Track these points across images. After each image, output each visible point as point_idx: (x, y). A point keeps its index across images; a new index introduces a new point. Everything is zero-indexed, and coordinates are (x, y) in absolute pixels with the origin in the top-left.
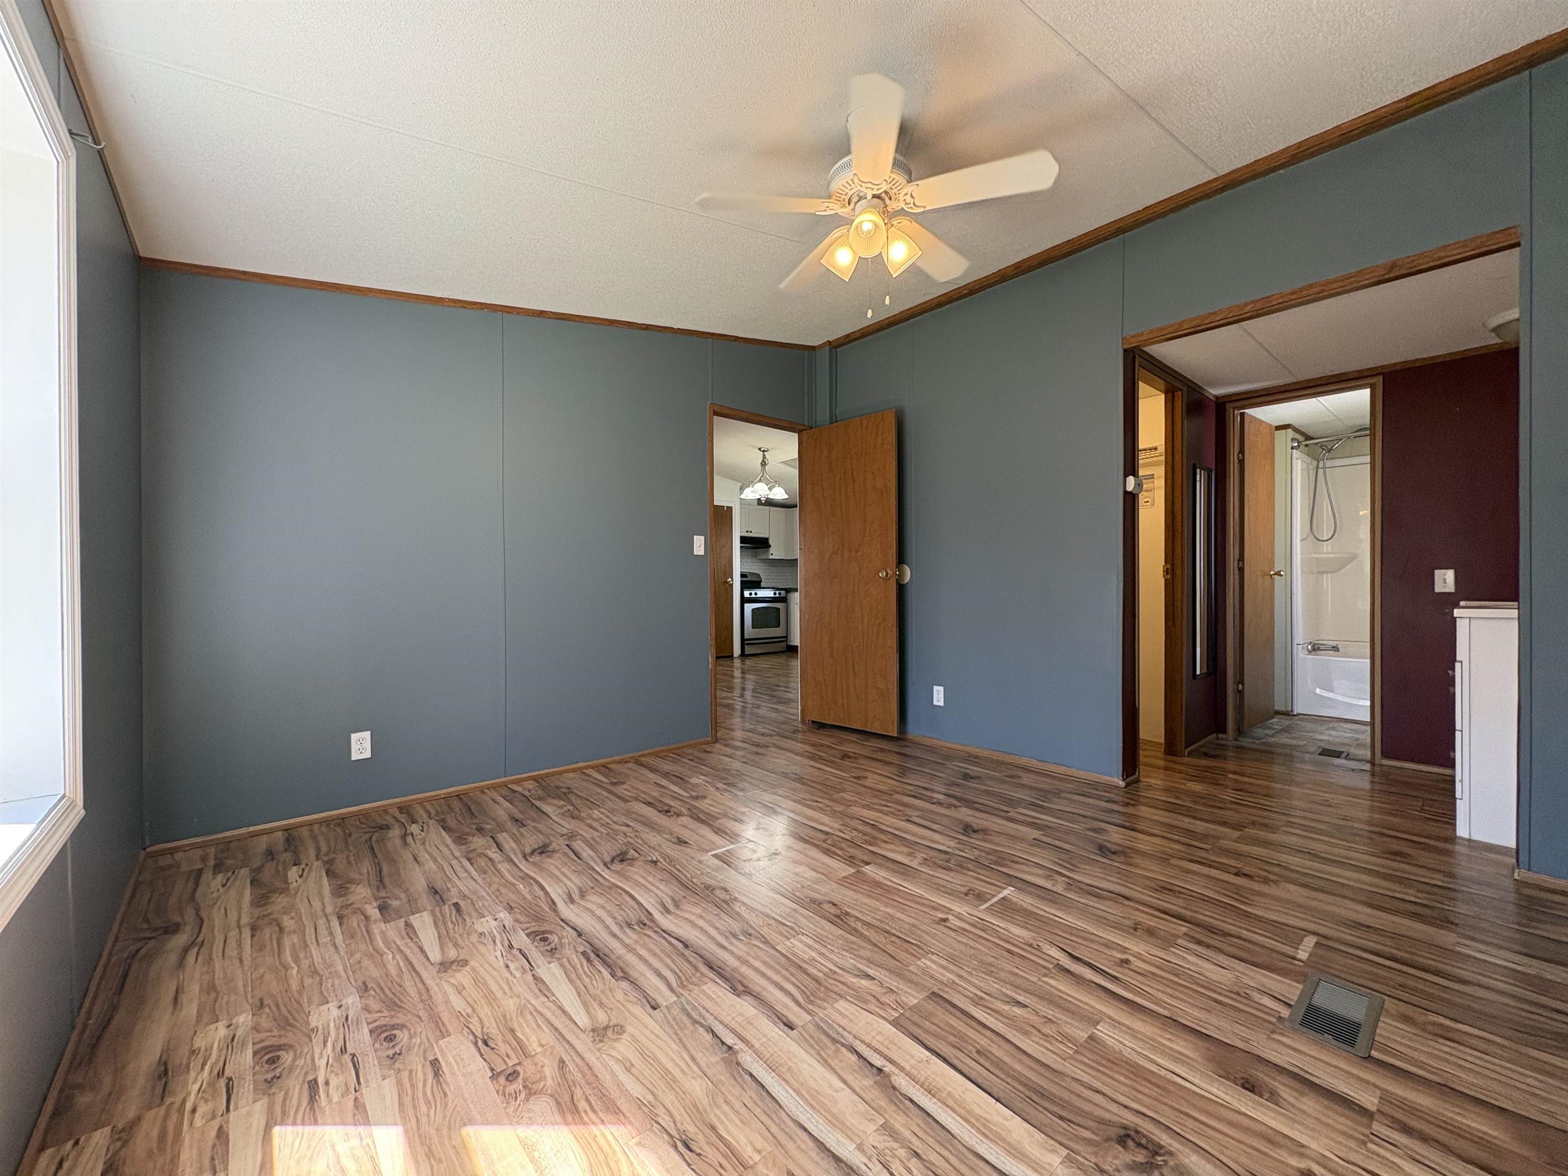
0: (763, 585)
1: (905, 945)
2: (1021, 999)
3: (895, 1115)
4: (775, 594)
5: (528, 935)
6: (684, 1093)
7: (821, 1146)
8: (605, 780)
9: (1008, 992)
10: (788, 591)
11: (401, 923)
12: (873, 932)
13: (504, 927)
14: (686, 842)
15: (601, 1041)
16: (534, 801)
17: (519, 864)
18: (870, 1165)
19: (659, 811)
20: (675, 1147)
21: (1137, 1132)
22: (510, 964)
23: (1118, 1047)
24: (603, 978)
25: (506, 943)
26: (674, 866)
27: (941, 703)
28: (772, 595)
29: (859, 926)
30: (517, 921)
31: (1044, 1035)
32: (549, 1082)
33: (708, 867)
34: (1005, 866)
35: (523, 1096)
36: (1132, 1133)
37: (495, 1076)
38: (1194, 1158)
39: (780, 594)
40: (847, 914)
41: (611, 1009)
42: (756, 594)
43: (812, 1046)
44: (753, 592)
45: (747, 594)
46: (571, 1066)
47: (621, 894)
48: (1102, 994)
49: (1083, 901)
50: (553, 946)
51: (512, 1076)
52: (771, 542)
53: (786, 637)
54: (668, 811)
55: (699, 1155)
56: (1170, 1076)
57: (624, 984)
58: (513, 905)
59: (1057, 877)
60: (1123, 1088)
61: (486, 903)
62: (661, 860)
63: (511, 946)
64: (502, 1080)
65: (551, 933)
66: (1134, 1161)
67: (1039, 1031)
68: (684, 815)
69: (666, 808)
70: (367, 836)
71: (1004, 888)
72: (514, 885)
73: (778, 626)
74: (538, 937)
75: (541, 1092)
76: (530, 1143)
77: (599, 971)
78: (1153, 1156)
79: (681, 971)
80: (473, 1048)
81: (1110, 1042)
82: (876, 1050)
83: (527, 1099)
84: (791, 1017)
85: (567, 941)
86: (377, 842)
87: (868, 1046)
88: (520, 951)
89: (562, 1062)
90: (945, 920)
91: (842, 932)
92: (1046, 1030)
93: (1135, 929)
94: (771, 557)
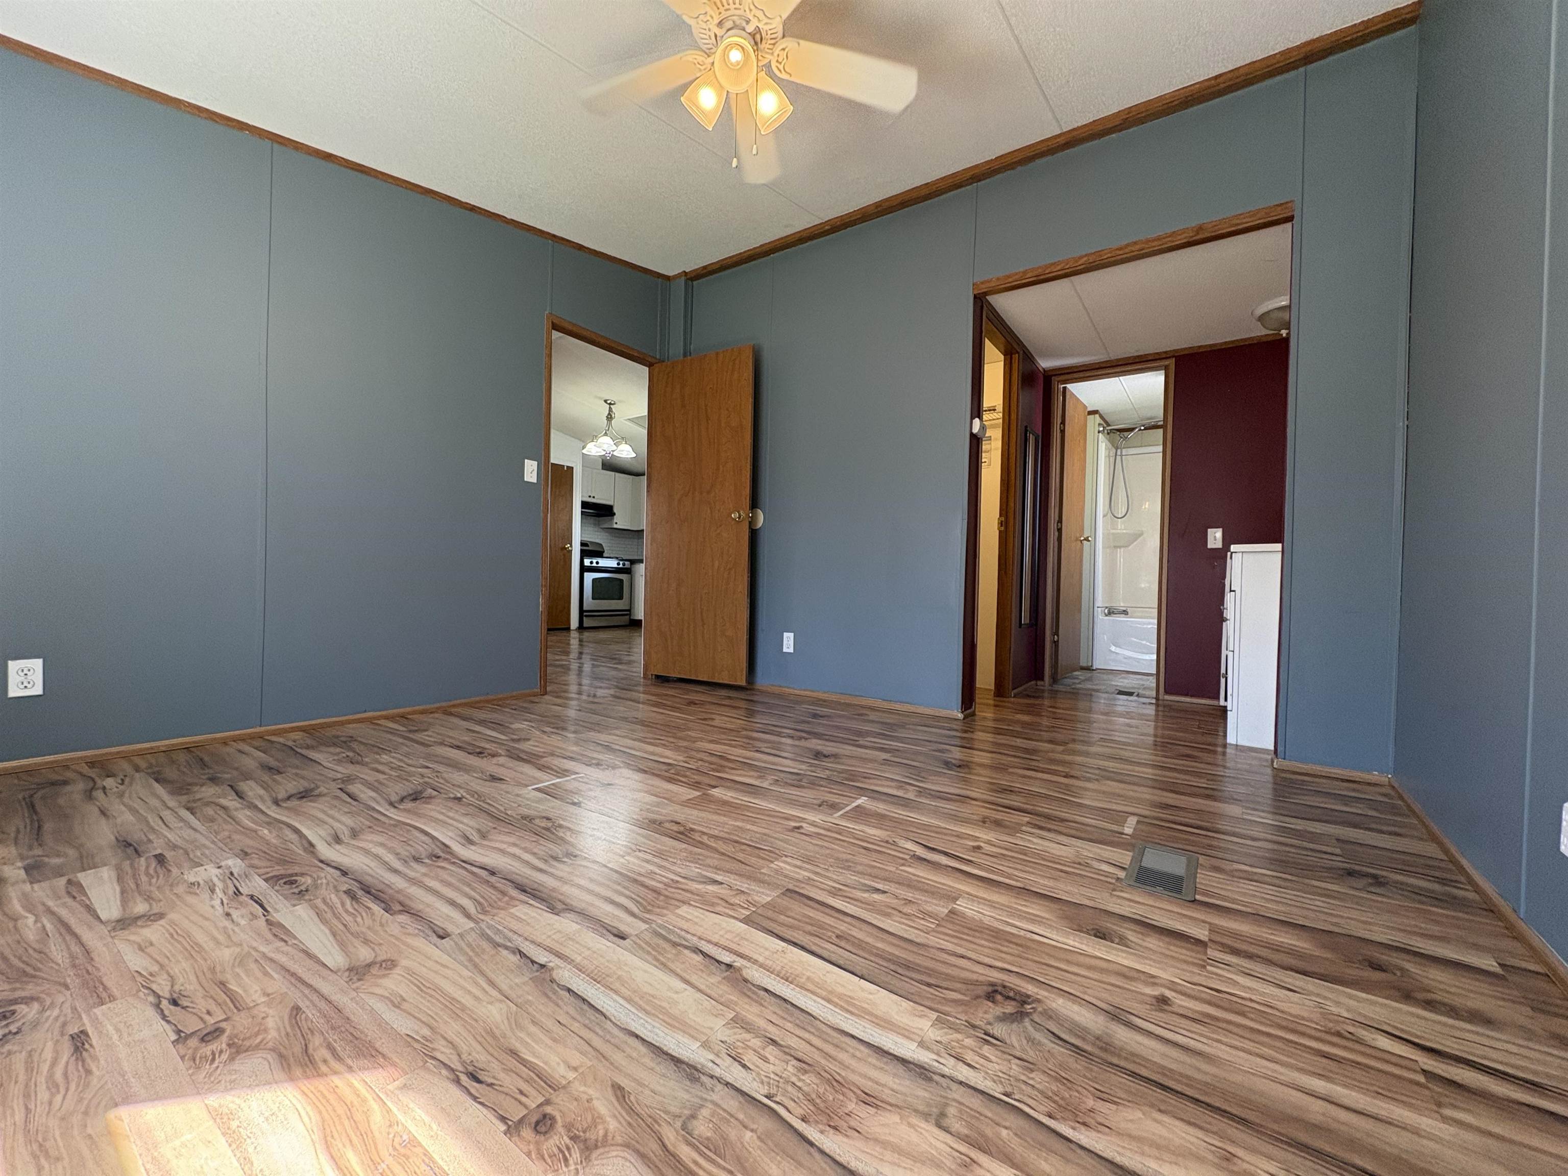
0: (605, 555)
1: (757, 851)
2: (880, 886)
3: (747, 1007)
4: (618, 564)
5: (266, 880)
6: (476, 1021)
7: (658, 1051)
8: (401, 728)
9: (866, 882)
10: (633, 562)
11: (62, 881)
12: (720, 843)
13: (232, 874)
14: (501, 779)
15: (359, 980)
16: (299, 750)
17: (265, 810)
18: (718, 1061)
19: (469, 753)
20: (457, 1081)
21: (1004, 987)
22: (232, 911)
23: (978, 916)
24: (373, 914)
25: (231, 889)
26: (484, 801)
27: (791, 650)
28: (616, 566)
29: (705, 839)
30: (252, 866)
31: (905, 914)
32: (273, 1034)
33: (528, 799)
34: (858, 781)
35: (225, 1056)
36: (1000, 989)
37: (181, 1037)
38: (1061, 1001)
39: (624, 565)
40: (692, 830)
41: (380, 944)
42: (597, 563)
43: (649, 953)
44: (594, 561)
45: (587, 562)
46: (310, 1012)
47: (408, 831)
48: (958, 875)
49: (934, 804)
50: (303, 888)
51: (211, 1035)
52: (615, 510)
53: (629, 610)
54: (481, 753)
55: (491, 1085)
56: (1029, 935)
57: (402, 918)
58: (249, 851)
59: (908, 787)
60: (986, 950)
61: (207, 852)
62: (468, 796)
63: (238, 893)
64: (193, 1042)
65: (302, 875)
66: (1004, 1013)
67: (900, 912)
68: (501, 755)
69: (478, 750)
70: (27, 794)
71: (857, 799)
72: (256, 831)
73: (621, 598)
74: (282, 881)
75: (257, 1047)
76: (226, 1111)
77: (369, 908)
78: (1022, 1005)
79: (483, 897)
80: (151, 1012)
81: (969, 913)
82: (725, 948)
83: (232, 1059)
84: (623, 928)
85: (324, 881)
86: (43, 798)
87: (716, 944)
88: (252, 897)
89: (297, 1009)
90: (798, 828)
91: (685, 846)
92: (907, 910)
93: (984, 822)
94: (615, 526)
